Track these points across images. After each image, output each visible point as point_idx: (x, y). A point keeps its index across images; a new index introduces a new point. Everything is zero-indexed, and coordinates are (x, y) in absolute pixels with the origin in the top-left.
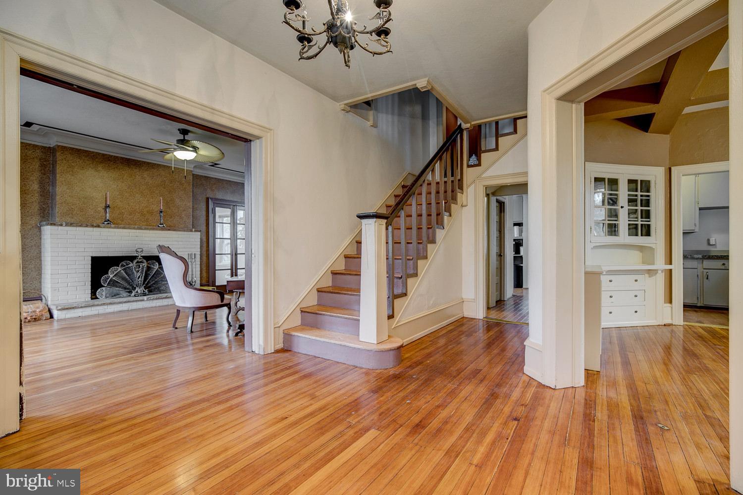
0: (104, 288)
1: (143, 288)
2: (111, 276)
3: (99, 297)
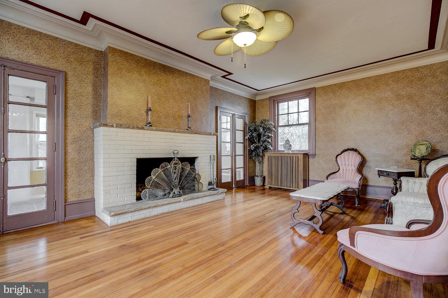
0: (147, 190)
1: (178, 189)
2: (154, 178)
3: (143, 199)
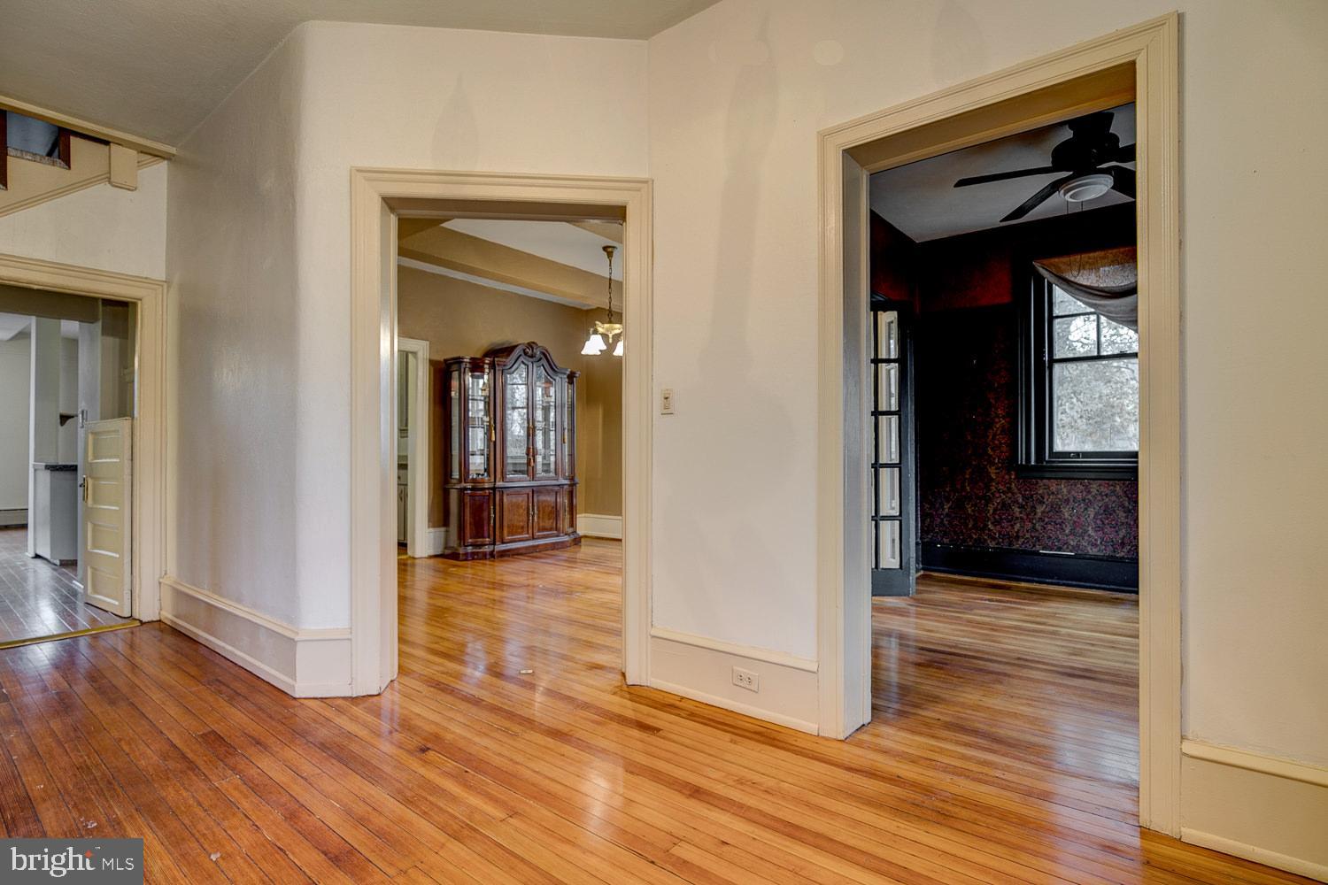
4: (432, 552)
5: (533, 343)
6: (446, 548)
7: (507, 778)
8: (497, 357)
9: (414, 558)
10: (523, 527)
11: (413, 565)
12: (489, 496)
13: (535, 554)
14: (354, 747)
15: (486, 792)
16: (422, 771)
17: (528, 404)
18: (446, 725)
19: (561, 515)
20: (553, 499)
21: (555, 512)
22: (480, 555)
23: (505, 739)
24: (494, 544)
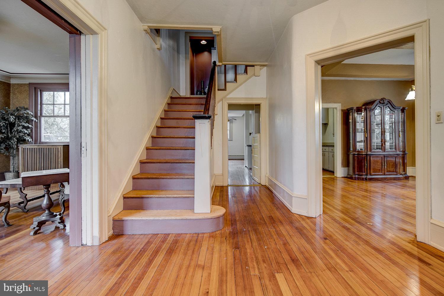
4: (343, 176)
5: (384, 98)
6: (348, 175)
7: (352, 258)
8: (368, 106)
9: (337, 177)
10: (379, 170)
11: (336, 179)
12: (365, 157)
13: (385, 181)
14: (305, 231)
15: (343, 259)
16: (323, 245)
17: (381, 123)
18: (334, 233)
19: (398, 167)
20: (394, 159)
21: (395, 165)
22: (361, 179)
23: (355, 245)
24: (367, 175)
